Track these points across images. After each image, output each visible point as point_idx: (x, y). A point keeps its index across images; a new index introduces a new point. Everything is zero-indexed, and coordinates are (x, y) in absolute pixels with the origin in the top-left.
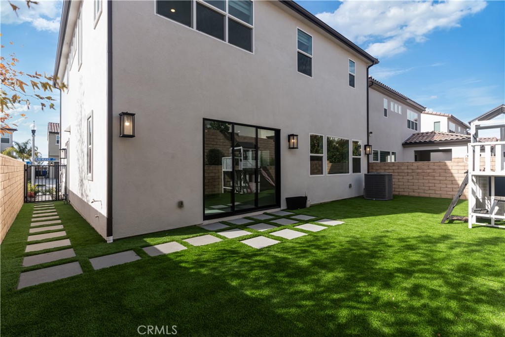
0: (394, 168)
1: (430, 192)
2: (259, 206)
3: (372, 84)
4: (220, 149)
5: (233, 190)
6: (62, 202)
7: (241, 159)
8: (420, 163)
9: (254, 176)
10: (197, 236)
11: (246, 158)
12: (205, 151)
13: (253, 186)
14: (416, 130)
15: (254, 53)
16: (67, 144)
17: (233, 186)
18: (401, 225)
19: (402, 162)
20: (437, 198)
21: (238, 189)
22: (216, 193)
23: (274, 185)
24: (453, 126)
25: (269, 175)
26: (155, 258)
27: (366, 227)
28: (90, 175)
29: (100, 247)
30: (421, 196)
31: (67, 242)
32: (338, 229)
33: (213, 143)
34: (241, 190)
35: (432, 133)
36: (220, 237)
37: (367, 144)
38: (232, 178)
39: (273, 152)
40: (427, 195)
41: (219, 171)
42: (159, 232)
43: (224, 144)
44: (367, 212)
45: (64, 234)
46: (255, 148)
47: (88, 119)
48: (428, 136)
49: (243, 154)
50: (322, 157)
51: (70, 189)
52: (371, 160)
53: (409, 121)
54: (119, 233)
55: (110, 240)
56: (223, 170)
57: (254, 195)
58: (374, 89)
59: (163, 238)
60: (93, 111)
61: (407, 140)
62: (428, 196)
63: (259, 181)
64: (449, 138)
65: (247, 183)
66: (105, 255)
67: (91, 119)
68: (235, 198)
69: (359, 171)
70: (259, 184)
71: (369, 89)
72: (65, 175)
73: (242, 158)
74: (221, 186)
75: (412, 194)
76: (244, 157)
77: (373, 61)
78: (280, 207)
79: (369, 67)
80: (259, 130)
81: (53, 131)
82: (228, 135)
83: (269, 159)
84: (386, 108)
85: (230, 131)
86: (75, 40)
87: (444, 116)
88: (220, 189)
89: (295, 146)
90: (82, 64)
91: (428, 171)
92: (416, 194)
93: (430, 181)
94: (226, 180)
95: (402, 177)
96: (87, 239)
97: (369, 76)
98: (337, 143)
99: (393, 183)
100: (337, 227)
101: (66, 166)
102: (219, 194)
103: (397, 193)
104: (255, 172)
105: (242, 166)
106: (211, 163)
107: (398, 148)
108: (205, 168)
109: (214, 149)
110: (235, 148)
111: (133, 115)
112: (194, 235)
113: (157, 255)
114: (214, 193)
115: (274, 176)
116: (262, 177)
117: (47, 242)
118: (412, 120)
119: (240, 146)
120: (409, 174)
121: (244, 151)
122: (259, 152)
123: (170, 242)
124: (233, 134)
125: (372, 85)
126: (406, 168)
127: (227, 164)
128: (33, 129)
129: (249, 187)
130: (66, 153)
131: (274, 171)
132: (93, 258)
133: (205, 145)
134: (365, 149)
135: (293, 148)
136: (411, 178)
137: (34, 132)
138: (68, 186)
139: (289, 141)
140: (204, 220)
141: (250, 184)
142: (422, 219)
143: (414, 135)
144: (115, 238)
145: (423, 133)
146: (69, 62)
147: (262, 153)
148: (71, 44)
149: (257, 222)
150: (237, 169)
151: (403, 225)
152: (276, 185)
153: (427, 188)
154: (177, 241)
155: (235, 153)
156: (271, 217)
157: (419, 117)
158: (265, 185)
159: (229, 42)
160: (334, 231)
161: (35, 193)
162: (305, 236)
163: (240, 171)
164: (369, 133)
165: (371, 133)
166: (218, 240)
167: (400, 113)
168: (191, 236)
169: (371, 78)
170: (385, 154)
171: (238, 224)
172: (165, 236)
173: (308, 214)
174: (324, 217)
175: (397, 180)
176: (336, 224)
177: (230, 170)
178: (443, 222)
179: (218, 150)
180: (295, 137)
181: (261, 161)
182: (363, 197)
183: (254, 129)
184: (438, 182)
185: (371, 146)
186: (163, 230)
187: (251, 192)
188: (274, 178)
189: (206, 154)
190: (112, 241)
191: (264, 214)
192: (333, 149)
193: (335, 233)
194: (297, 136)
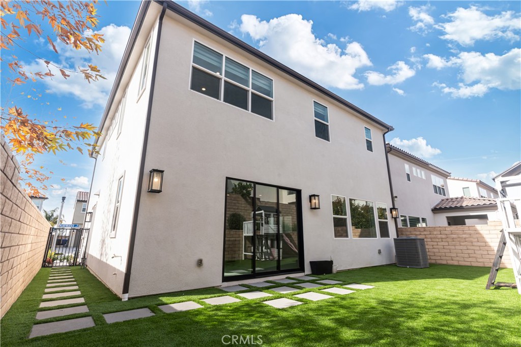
0: (425, 233)
1: (470, 259)
2: (281, 269)
3: (389, 149)
4: (242, 214)
5: (254, 256)
6: (79, 267)
7: (262, 224)
8: (454, 228)
9: (276, 242)
10: (215, 297)
11: (267, 223)
12: (227, 215)
13: (275, 251)
14: (445, 195)
15: (274, 121)
16: (94, 208)
17: (254, 252)
18: (439, 290)
19: (434, 226)
20: (480, 267)
21: (259, 256)
22: (236, 259)
23: (297, 251)
24: (484, 192)
25: (292, 241)
26: (169, 315)
27: (400, 292)
28: (113, 232)
29: (114, 304)
30: (461, 264)
31: (82, 300)
32: (369, 292)
33: (234, 207)
34: (262, 257)
35: (462, 198)
36: (240, 298)
37: (392, 207)
38: (254, 244)
39: (295, 217)
40: (468, 264)
41: (240, 236)
42: (176, 292)
43: (246, 208)
44: (400, 278)
45: (79, 293)
46: (276, 212)
47: (119, 180)
48: (458, 202)
49: (265, 219)
50: (345, 219)
51: (89, 253)
52: (400, 225)
53: (435, 186)
54: (134, 291)
55: (125, 297)
56: (244, 235)
57: (276, 262)
58: (393, 154)
59: (179, 298)
60: (125, 171)
61: (437, 206)
62: (470, 265)
63: (281, 247)
64: (482, 203)
65: (268, 248)
66: (119, 311)
67: (123, 178)
68: (256, 264)
69: (388, 236)
70: (281, 250)
71: (389, 155)
72: (86, 239)
73: (264, 222)
74: (241, 252)
75: (450, 262)
76: (265, 222)
77: (388, 129)
78: (304, 271)
79: (385, 133)
80: (280, 190)
81: (81, 199)
82: (250, 200)
83: (291, 224)
84: (409, 173)
85: (252, 195)
86: (118, 115)
87: (472, 181)
88: (240, 256)
89: (317, 206)
90: (120, 133)
91: (464, 236)
92: (456, 263)
93: (469, 247)
94: (247, 245)
95: (435, 243)
96: (102, 297)
97: (386, 143)
98: (362, 209)
99: (427, 250)
100: (367, 291)
101: (89, 229)
102: (239, 260)
103: (433, 262)
104: (277, 237)
105: (263, 231)
106: (232, 228)
107: (427, 213)
108: (226, 232)
109: (236, 214)
110: (257, 213)
111: (162, 172)
112: (212, 295)
113: (172, 312)
114: (234, 259)
115: (296, 242)
116: (284, 243)
117: (62, 299)
118: (438, 185)
119: (261, 210)
120: (444, 240)
121: (265, 215)
122: (281, 218)
123: (187, 301)
124: (254, 199)
125: (391, 150)
126: (439, 233)
127: (248, 229)
128: (63, 196)
129: (271, 254)
130: (91, 217)
131: (297, 237)
132: (106, 313)
133: (227, 210)
134: (391, 212)
135: (315, 208)
136: (447, 244)
137: (64, 198)
138: (87, 251)
139: (310, 201)
140: (223, 282)
141: (272, 250)
142: (464, 285)
143: (443, 200)
144: (130, 297)
145: (452, 199)
146: (109, 134)
147: (284, 218)
148: (113, 118)
149: (278, 285)
150: (258, 234)
151: (442, 290)
152: (299, 251)
153: (467, 256)
154: (194, 301)
155: (256, 217)
156: (295, 281)
157: (445, 182)
158: (287, 252)
159: (252, 111)
160: (364, 295)
161: (54, 260)
162: (332, 298)
163: (262, 236)
164: (393, 198)
165: (396, 197)
166: (238, 300)
167: (424, 177)
168: (209, 296)
169: (389, 144)
170: (414, 221)
171: (259, 286)
172: (182, 295)
173: (335, 279)
174: (352, 282)
175: (431, 247)
176: (366, 288)
177: (251, 234)
178: (488, 288)
179: (239, 215)
180: (316, 198)
181: (284, 227)
182: (396, 265)
183: (275, 189)
184: (478, 248)
185: (397, 209)
186: (180, 290)
187: (274, 258)
188: (297, 244)
189: (227, 218)
190: (127, 299)
191: (286, 278)
192: (359, 215)
193: (365, 296)
194: (318, 196)
